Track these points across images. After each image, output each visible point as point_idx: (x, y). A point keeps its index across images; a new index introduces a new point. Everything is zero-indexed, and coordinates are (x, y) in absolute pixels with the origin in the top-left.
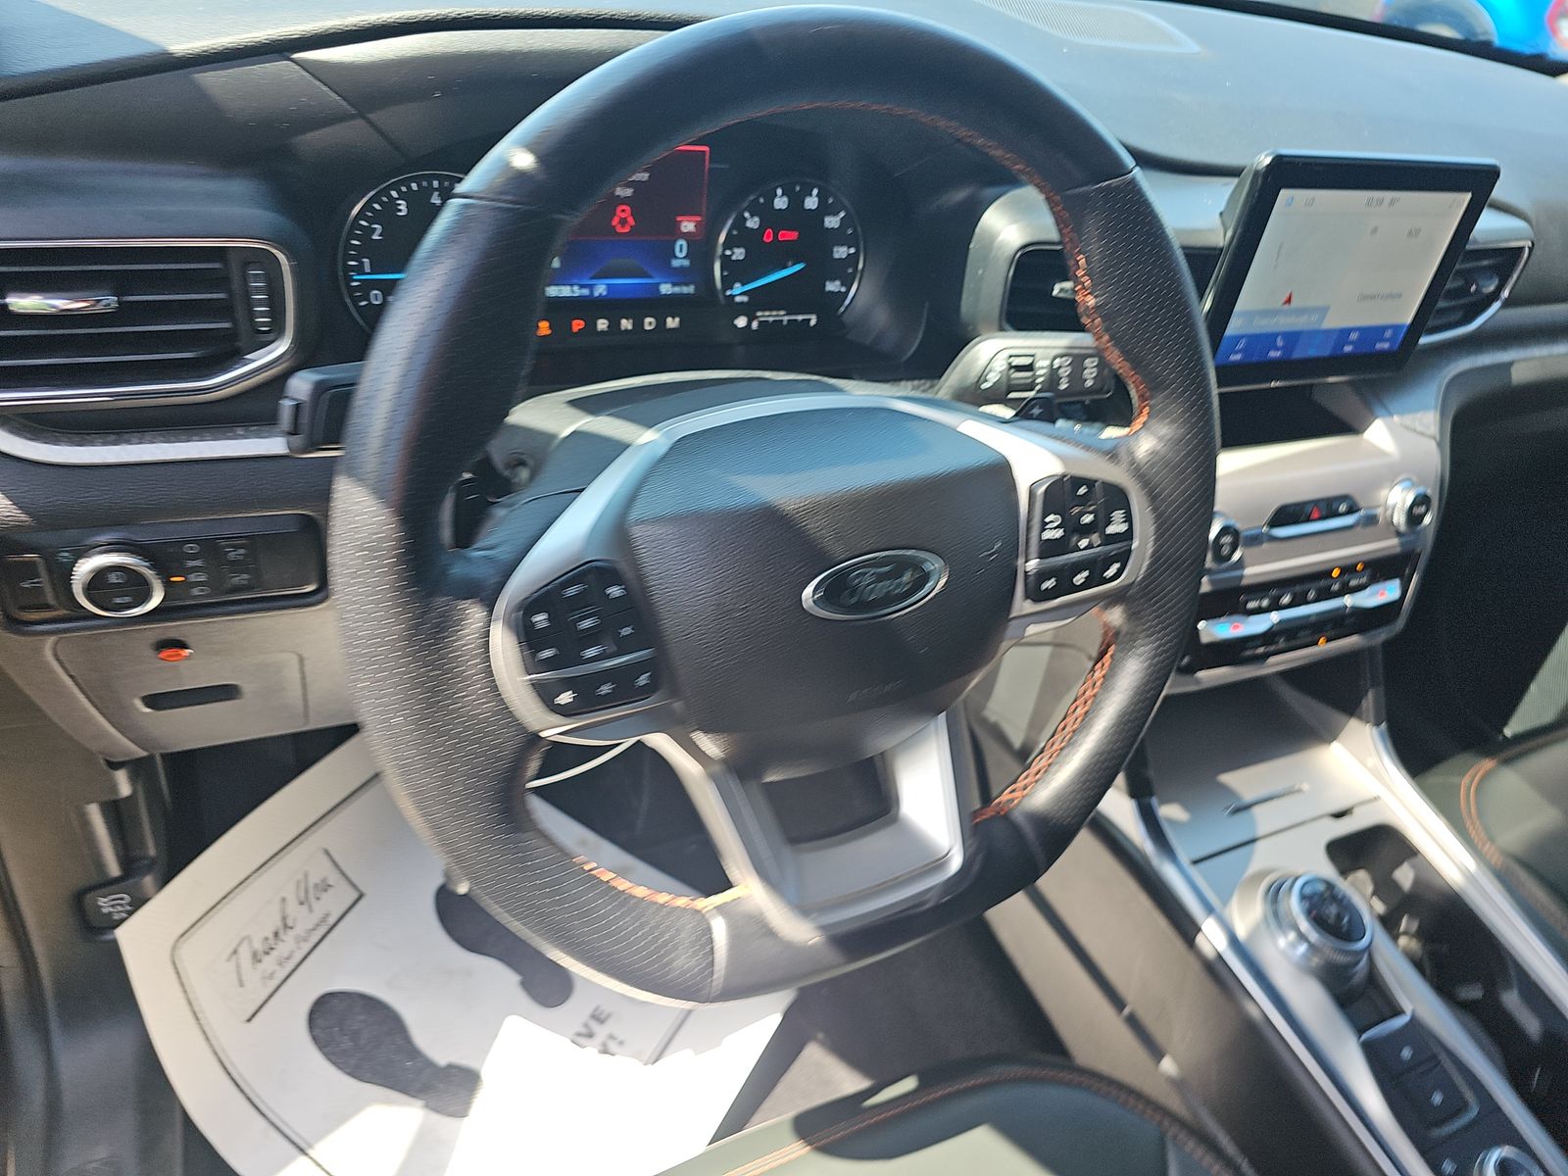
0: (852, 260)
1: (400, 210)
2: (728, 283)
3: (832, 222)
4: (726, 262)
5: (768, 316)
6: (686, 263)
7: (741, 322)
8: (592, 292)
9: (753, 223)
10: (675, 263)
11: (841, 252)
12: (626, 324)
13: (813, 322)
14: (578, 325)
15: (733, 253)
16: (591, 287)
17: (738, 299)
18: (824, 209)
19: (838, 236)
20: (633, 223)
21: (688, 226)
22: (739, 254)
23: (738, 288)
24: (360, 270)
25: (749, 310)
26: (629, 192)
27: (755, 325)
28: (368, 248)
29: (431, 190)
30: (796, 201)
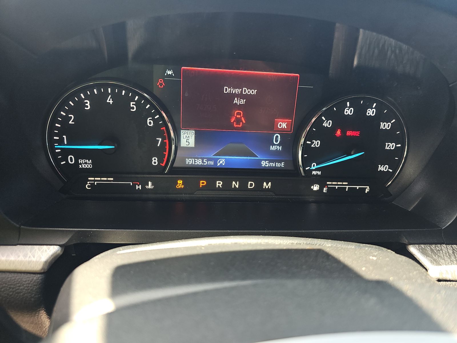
0: (399, 152)
1: (87, 107)
2: (307, 162)
3: (385, 126)
4: (306, 149)
5: (336, 185)
6: (280, 148)
7: (316, 188)
8: (216, 163)
9: (327, 124)
10: (273, 148)
11: (391, 146)
12: (235, 184)
13: (367, 191)
14: (203, 183)
15: (312, 143)
16: (216, 161)
17: (314, 173)
18: (379, 117)
19: (389, 135)
20: (244, 122)
21: (283, 125)
22: (317, 144)
23: (314, 166)
24: (61, 142)
25: (321, 180)
26: (243, 102)
27: (325, 190)
28: (66, 129)
29: (107, 94)
30: (360, 111)
